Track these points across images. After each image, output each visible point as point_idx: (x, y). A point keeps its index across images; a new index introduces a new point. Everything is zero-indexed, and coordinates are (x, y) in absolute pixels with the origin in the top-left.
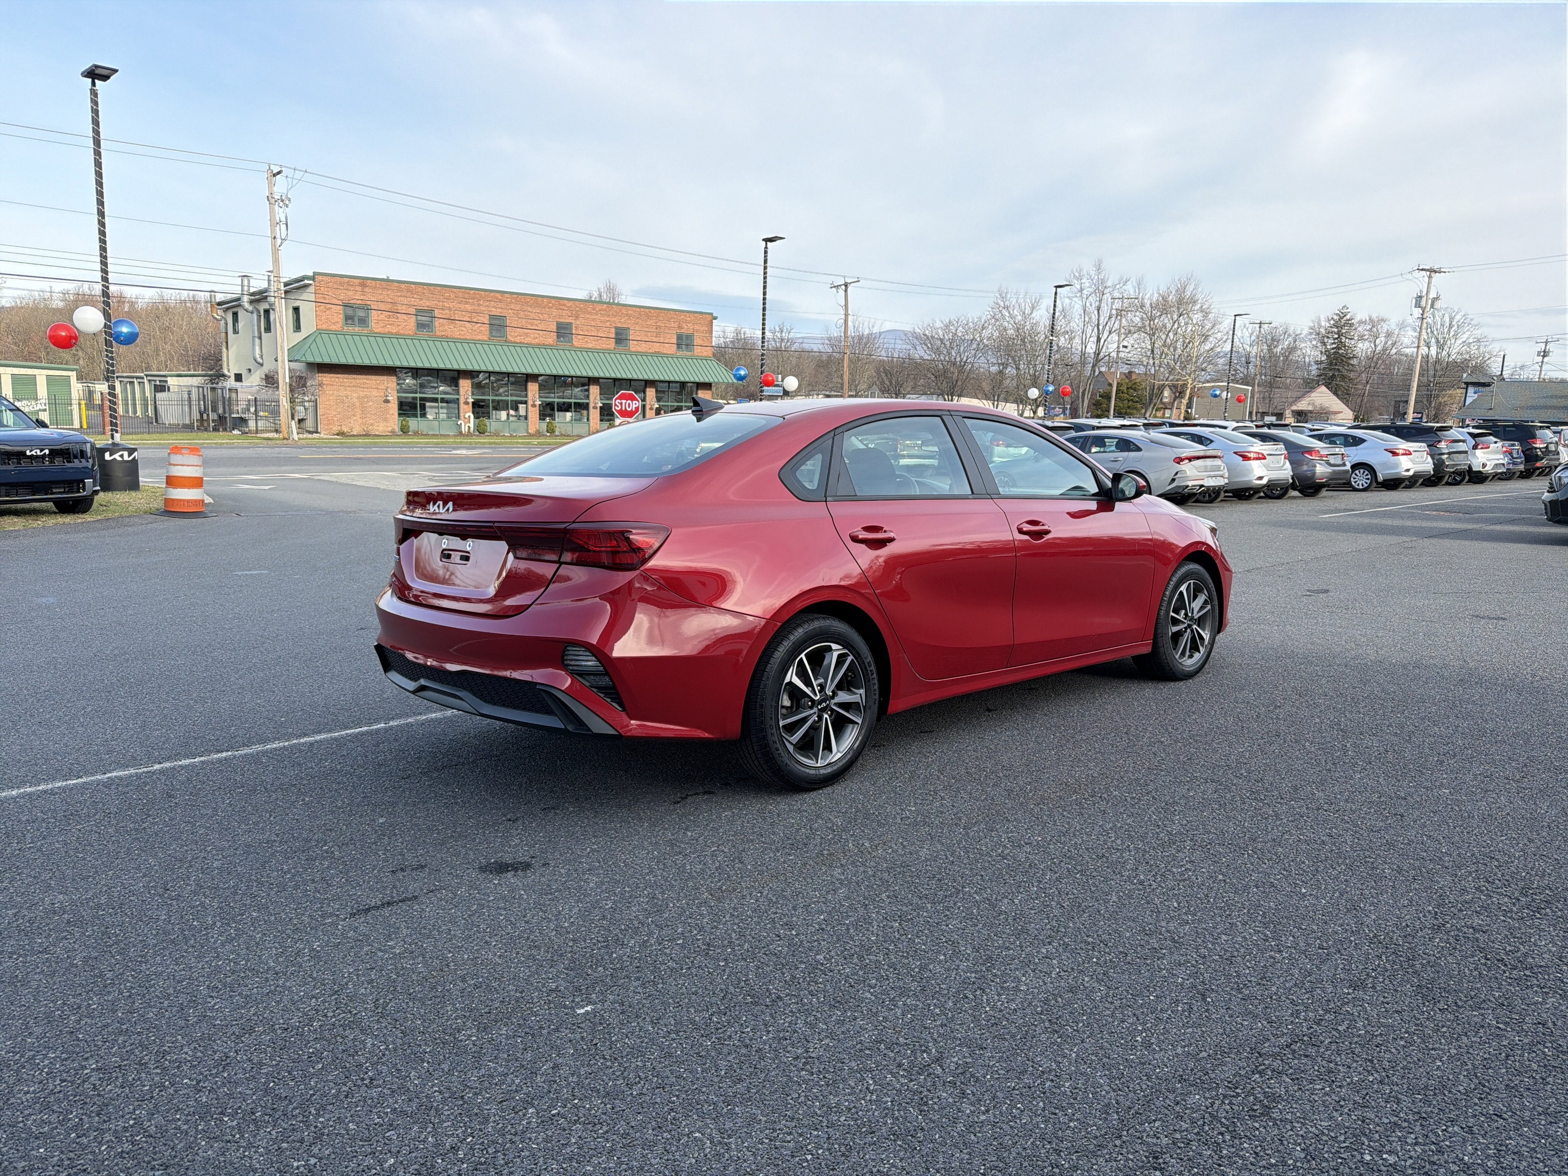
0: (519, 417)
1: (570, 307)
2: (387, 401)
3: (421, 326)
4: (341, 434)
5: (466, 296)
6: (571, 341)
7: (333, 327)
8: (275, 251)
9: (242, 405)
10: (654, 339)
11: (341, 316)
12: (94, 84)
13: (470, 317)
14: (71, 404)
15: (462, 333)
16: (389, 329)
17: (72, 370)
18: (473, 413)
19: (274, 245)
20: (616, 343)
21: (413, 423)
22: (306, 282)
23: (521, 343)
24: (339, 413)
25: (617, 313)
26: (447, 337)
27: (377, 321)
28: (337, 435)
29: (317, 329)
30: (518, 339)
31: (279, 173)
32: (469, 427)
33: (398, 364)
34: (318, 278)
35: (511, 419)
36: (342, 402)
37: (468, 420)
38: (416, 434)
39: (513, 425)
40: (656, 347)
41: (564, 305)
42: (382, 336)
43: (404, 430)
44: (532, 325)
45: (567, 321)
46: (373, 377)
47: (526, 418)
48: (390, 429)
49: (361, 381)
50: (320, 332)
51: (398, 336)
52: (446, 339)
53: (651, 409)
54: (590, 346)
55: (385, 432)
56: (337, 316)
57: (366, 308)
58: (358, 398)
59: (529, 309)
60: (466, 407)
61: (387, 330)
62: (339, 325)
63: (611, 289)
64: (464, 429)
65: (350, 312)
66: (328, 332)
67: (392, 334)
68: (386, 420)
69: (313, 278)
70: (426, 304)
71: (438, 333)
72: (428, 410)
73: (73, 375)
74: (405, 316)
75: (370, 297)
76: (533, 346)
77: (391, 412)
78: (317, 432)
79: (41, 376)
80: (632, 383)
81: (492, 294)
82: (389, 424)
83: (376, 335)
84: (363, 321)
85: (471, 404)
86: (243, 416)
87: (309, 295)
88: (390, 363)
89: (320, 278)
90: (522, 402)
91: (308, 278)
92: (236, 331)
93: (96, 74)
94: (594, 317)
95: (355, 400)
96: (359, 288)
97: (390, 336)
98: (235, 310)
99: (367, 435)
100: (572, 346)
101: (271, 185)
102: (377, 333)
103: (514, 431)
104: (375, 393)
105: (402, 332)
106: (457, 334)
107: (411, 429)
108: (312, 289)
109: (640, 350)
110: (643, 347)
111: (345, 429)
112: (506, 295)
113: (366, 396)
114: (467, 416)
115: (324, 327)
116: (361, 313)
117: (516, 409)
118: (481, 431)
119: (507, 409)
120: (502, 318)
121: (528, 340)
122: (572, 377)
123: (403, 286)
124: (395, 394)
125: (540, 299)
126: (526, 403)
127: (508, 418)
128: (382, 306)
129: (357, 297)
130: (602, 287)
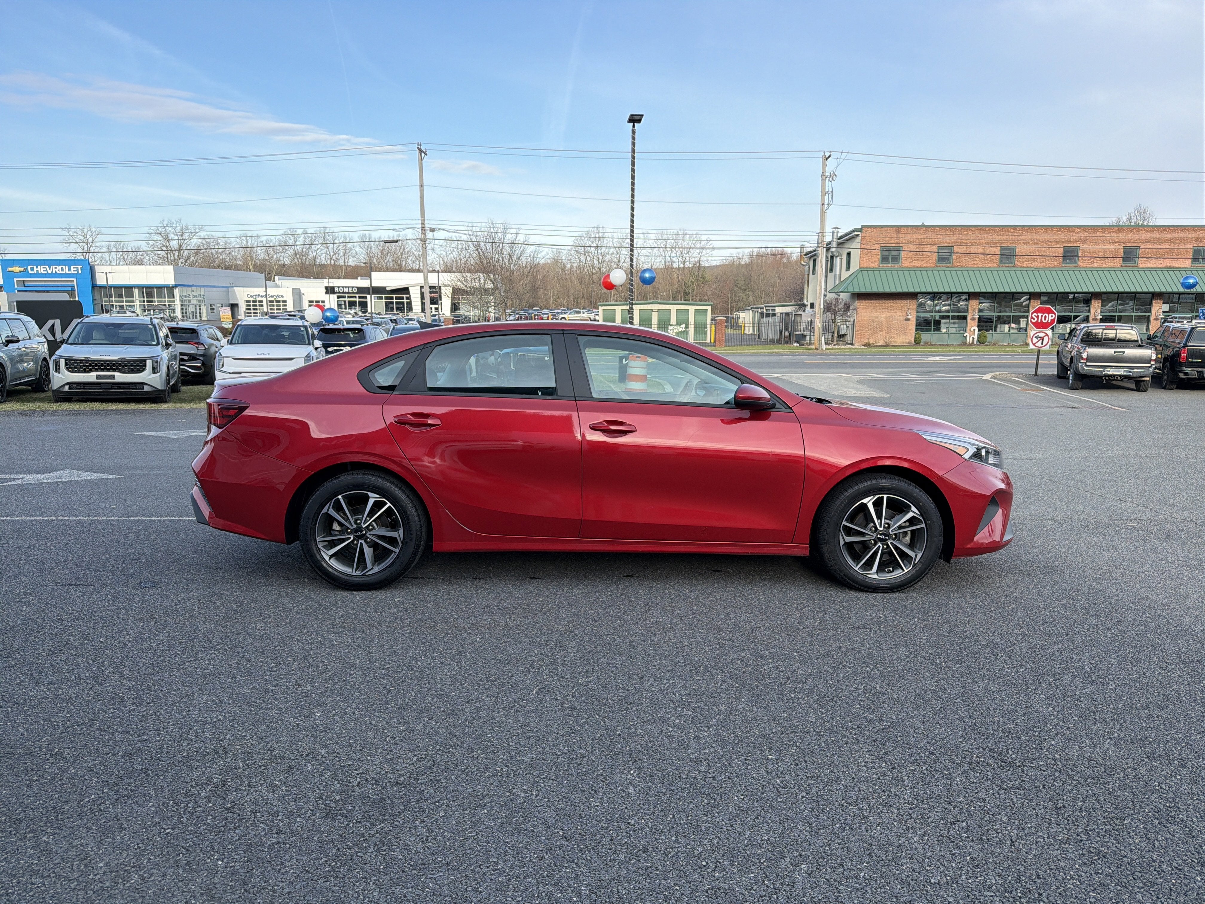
0: (1020, 329)
1: (1080, 232)
2: (908, 320)
3: (941, 259)
4: (867, 345)
5: (982, 232)
6: (1076, 262)
7: (872, 265)
8: (823, 213)
9: (803, 326)
10: (1167, 255)
11: (879, 257)
12: (634, 126)
13: (984, 249)
14: (706, 327)
15: (976, 262)
16: (915, 263)
17: (709, 305)
18: (978, 326)
19: (822, 210)
20: (1124, 261)
21: (925, 336)
22: (856, 233)
23: (1027, 267)
24: (870, 330)
25: (1128, 234)
26: (962, 267)
27: (906, 260)
28: (864, 346)
29: (860, 268)
30: (1025, 264)
31: (829, 157)
32: (973, 338)
33: (917, 290)
34: (865, 229)
35: (1012, 331)
36: (873, 321)
37: (973, 333)
38: (927, 344)
39: (1013, 337)
40: (1168, 263)
41: (1073, 232)
42: (909, 269)
43: (917, 342)
44: (1040, 251)
45: (1075, 245)
46: (899, 301)
47: (1026, 330)
48: (908, 341)
49: (889, 305)
50: (861, 270)
51: (921, 269)
52: (962, 268)
53: (1156, 319)
54: (1096, 265)
55: (903, 343)
56: (875, 257)
57: (898, 249)
58: (886, 317)
59: (1039, 238)
60: (972, 322)
61: (913, 265)
62: (876, 264)
63: (1141, 211)
64: (969, 340)
65: (886, 253)
66: (867, 269)
67: (917, 267)
68: (905, 334)
69: (860, 230)
70: (946, 242)
71: (955, 264)
72: (942, 325)
73: (709, 308)
74: (928, 253)
75: (902, 241)
76: (1038, 269)
77: (910, 328)
78: (852, 344)
79: (692, 309)
80: (1138, 295)
81: (1005, 229)
82: (907, 337)
83: (903, 269)
84: (896, 259)
85: (977, 320)
86: (804, 333)
87: (856, 244)
88: (911, 290)
89: (866, 229)
90: (1023, 317)
91: (855, 230)
92: (814, 273)
93: (635, 119)
94: (1103, 239)
95: (883, 319)
96: (894, 235)
97: (915, 269)
98: (815, 257)
99: (886, 346)
100: (1078, 266)
101: (824, 166)
102: (905, 267)
103: (1014, 341)
104: (899, 313)
105: (925, 265)
106: (970, 264)
107: (922, 341)
108: (859, 239)
109: (1149, 265)
110: (1153, 263)
111: (871, 341)
112: (1018, 229)
113: (892, 316)
114: (972, 330)
115: (865, 265)
116: (894, 253)
117: (1018, 323)
118: (981, 341)
119: (1009, 323)
120: (1013, 248)
121: (1034, 264)
122: (1074, 293)
123: (929, 229)
124: (914, 313)
125: (1050, 229)
126: (1027, 317)
127: (1009, 330)
128: (911, 247)
129: (892, 242)
130: (1131, 211)
